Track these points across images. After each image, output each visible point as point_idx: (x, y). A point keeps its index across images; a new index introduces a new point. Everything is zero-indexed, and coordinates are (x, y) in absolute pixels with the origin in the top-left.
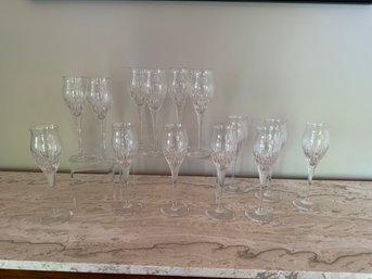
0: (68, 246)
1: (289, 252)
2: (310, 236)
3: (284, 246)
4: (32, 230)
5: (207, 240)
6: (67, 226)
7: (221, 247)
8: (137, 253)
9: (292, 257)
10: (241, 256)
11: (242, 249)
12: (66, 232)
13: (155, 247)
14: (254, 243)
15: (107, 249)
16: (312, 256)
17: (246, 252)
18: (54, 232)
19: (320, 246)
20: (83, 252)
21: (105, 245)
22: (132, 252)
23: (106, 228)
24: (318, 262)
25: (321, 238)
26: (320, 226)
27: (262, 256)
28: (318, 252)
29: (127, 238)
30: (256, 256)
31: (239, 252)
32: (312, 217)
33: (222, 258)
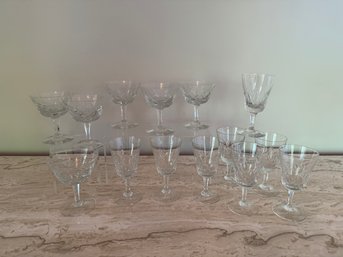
0: (48, 239)
1: (301, 236)
2: (318, 216)
3: (294, 229)
4: (7, 221)
5: (207, 226)
6: (47, 215)
7: (225, 234)
8: (130, 244)
9: (307, 242)
10: (249, 243)
11: (249, 235)
12: (46, 222)
13: (149, 235)
14: (260, 226)
15: (95, 241)
16: (328, 239)
17: (254, 237)
18: (32, 223)
19: (333, 227)
20: (67, 247)
21: (92, 236)
22: (125, 244)
23: (93, 216)
24: (336, 246)
25: (331, 217)
26: (327, 205)
27: (274, 243)
28: (334, 235)
29: (117, 227)
30: (266, 242)
31: (246, 239)
32: (315, 194)
33: (228, 247)
